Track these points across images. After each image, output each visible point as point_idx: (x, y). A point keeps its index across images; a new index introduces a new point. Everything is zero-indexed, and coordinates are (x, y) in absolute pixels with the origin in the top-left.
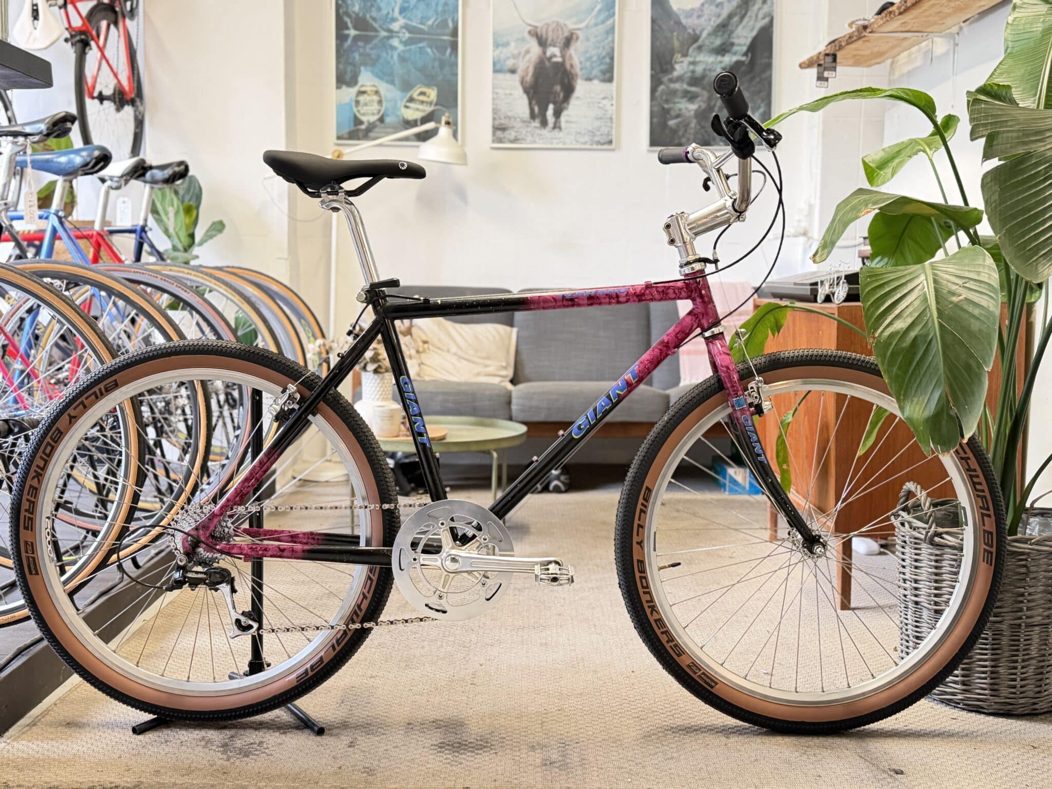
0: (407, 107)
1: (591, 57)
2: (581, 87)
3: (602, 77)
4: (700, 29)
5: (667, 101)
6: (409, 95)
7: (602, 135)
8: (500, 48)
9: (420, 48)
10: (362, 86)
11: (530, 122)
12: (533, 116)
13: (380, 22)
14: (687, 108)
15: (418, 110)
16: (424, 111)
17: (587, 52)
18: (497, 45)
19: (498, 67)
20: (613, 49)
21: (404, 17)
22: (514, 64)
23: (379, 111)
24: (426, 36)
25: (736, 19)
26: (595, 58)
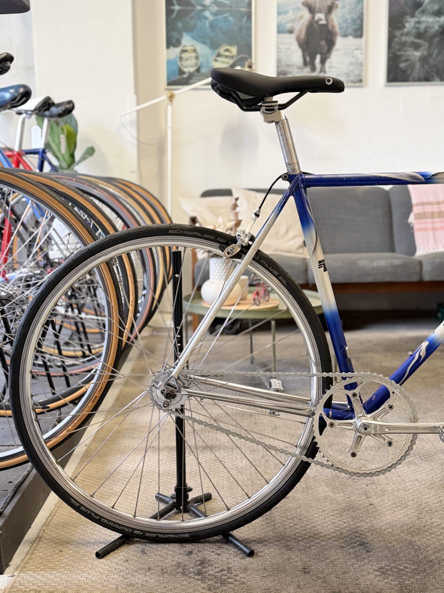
1: (347, 20)
2: (340, 42)
3: (355, 34)
5: (399, 50)
6: (217, 52)
8: (282, 16)
9: (226, 18)
10: (184, 46)
12: (305, 64)
14: (413, 55)
15: (223, 62)
17: (343, 16)
18: (279, 13)
19: (280, 29)
20: (362, 14)
22: (292, 27)
23: (196, 64)
24: (229, 9)
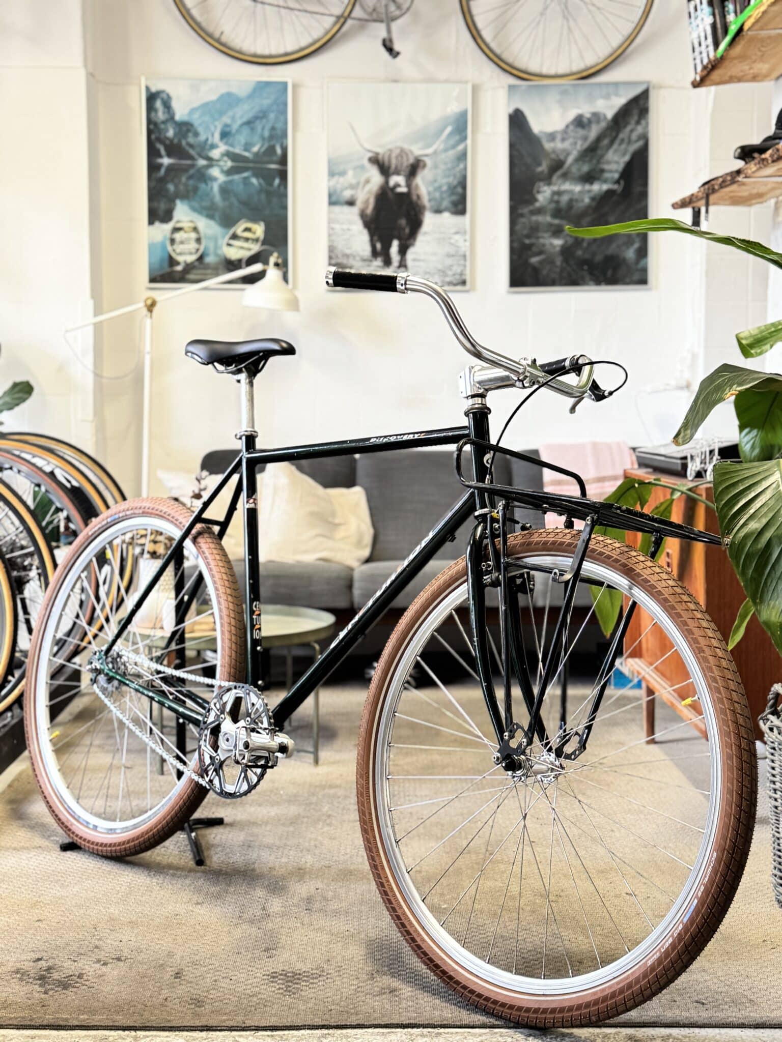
0: (229, 245)
1: (440, 187)
3: (453, 210)
4: (565, 154)
5: (528, 236)
6: (231, 232)
7: (454, 275)
8: (336, 178)
9: (245, 179)
10: (178, 222)
11: (371, 261)
12: (375, 254)
13: (198, 149)
14: (551, 244)
15: (242, 248)
16: (249, 249)
17: (435, 181)
18: (332, 174)
19: (334, 199)
20: (464, 178)
21: (226, 144)
22: (352, 196)
23: (198, 250)
24: (251, 165)
25: (606, 142)
26: (445, 188)
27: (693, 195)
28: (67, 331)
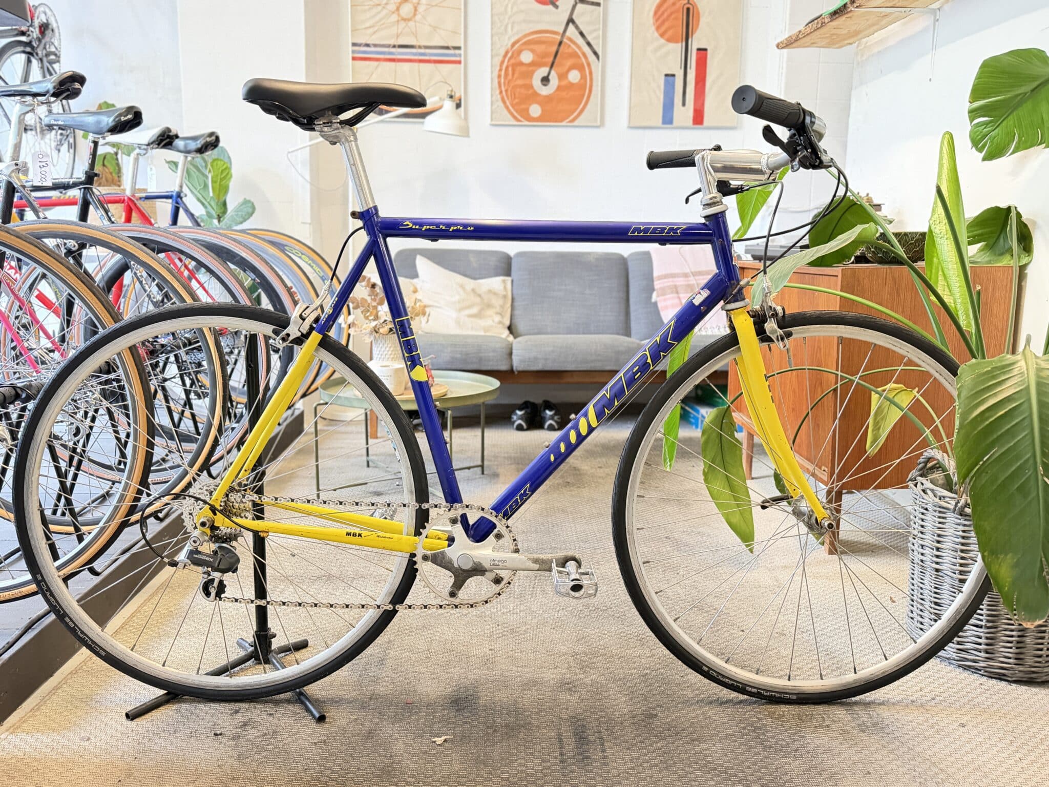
27: (800, 32)
28: (289, 152)
